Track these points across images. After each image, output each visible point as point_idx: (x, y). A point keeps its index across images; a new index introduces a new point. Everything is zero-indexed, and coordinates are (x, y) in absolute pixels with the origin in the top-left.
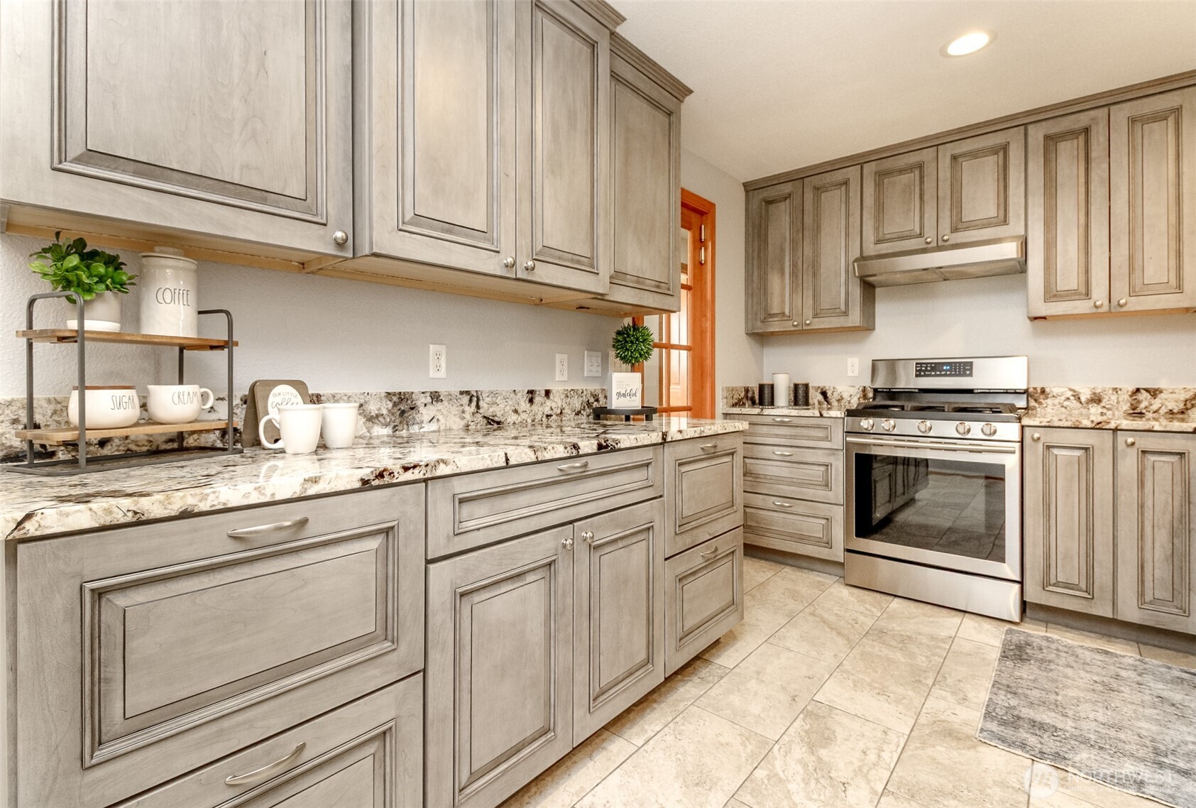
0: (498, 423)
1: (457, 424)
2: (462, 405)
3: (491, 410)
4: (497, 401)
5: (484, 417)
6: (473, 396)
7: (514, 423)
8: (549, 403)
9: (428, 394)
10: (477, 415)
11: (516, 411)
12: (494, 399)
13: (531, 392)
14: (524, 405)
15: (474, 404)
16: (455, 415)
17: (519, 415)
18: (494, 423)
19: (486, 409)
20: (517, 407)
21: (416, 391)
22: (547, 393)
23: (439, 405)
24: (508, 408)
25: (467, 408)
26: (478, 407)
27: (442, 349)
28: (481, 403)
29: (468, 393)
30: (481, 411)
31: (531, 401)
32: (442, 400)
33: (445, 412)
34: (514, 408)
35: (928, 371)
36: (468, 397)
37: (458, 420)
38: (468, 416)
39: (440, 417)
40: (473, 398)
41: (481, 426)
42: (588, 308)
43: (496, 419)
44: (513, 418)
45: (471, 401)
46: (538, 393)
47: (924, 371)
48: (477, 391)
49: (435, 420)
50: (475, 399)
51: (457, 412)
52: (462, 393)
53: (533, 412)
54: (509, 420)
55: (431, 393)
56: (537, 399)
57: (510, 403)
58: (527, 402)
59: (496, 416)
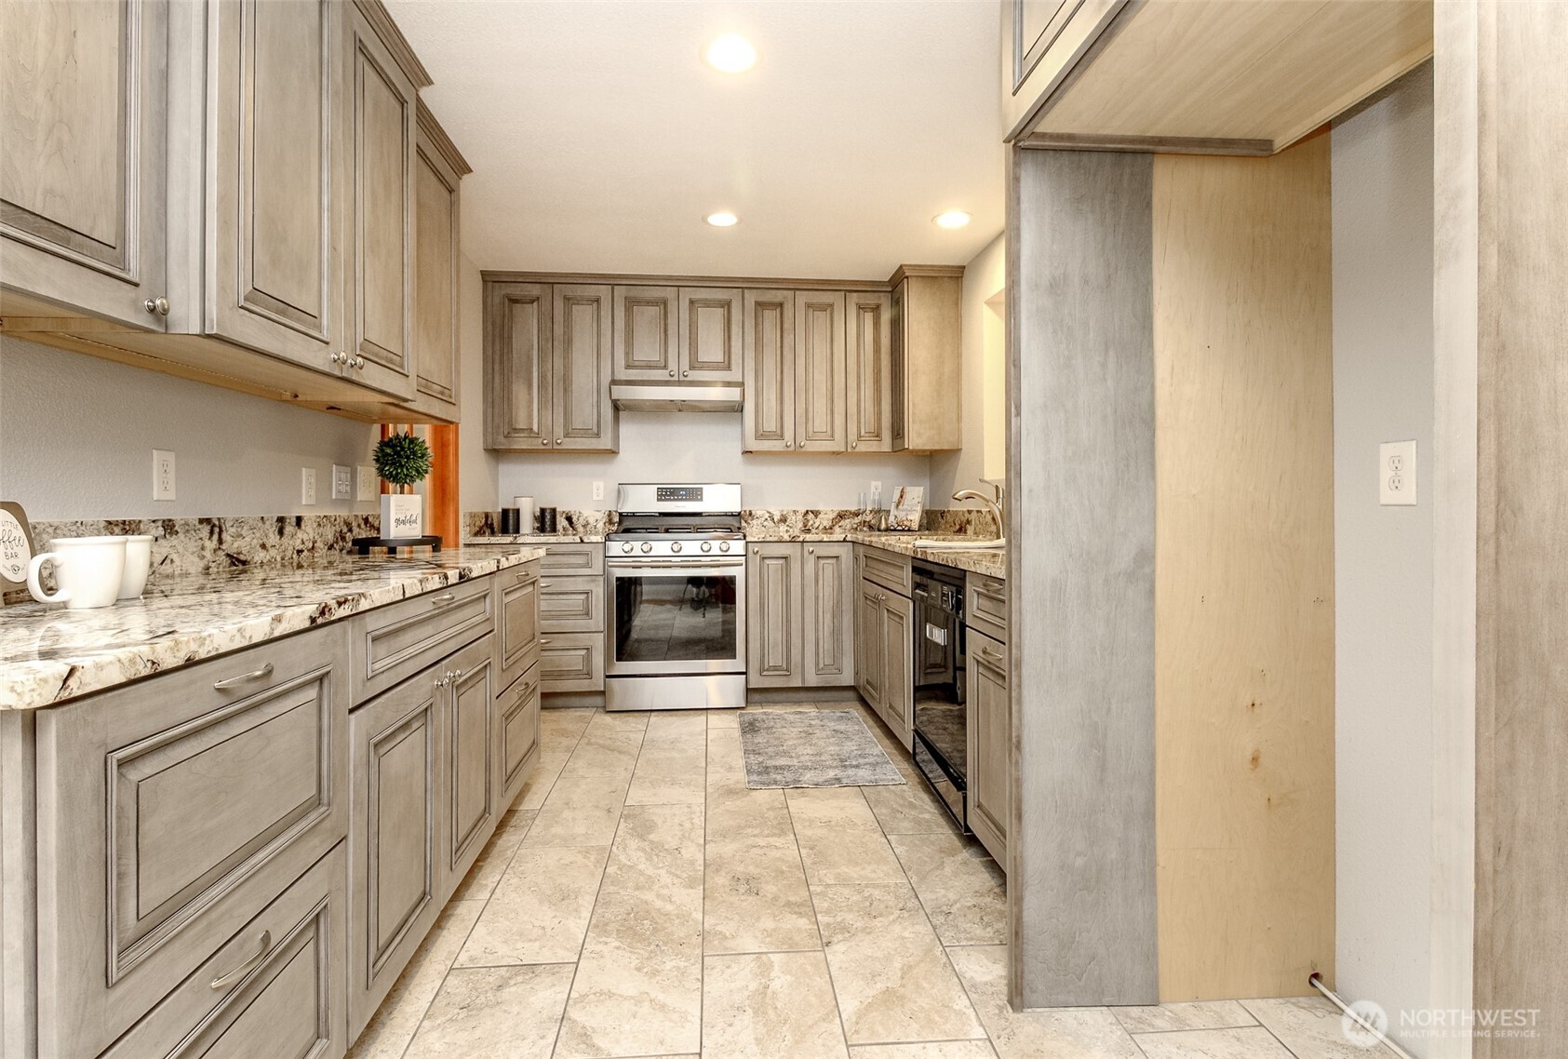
0: (244, 563)
1: (195, 566)
2: (201, 539)
3: (236, 545)
4: (243, 532)
5: (228, 555)
6: (214, 526)
7: (262, 562)
8: (300, 535)
9: (160, 524)
10: (220, 552)
11: (263, 546)
12: (239, 530)
13: (281, 520)
14: (273, 538)
15: (215, 537)
16: (193, 553)
17: (267, 551)
18: (238, 564)
19: (231, 545)
20: (265, 540)
21: (144, 519)
22: (299, 520)
23: (174, 540)
24: (255, 541)
25: (207, 543)
26: (220, 541)
27: (171, 457)
28: (225, 536)
29: (208, 521)
30: (224, 547)
31: (281, 532)
32: (177, 532)
33: (180, 549)
34: (261, 542)
35: (668, 496)
36: (209, 527)
37: (196, 559)
38: (208, 554)
39: (175, 557)
40: (214, 527)
41: (224, 567)
42: (340, 409)
43: (242, 557)
44: (261, 556)
45: (212, 533)
46: (288, 521)
47: (664, 496)
48: (219, 519)
49: (168, 561)
50: (217, 530)
51: (195, 549)
52: (201, 521)
53: (283, 547)
54: (256, 559)
55: (164, 521)
56: (289, 529)
57: (258, 535)
58: (276, 533)
59: (241, 553)
